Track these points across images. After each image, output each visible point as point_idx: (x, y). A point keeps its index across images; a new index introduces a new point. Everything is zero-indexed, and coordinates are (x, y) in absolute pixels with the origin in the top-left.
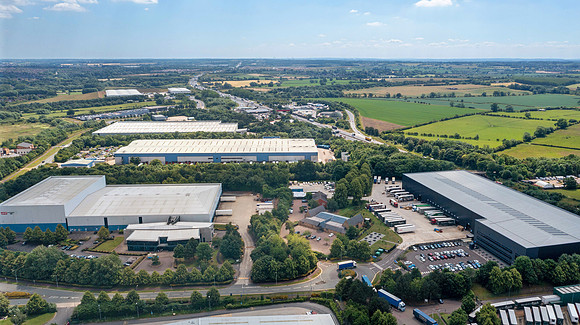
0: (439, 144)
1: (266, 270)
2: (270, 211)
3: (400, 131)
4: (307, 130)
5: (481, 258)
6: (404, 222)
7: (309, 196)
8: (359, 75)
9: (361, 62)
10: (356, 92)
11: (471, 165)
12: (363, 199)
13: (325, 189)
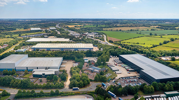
0: (132, 46)
1: (74, 84)
2: (77, 66)
3: (120, 41)
4: (91, 41)
5: (142, 82)
6: (118, 70)
7: (89, 61)
8: (109, 24)
9: (110, 19)
10: (107, 29)
11: (141, 52)
12: (106, 63)
13: (95, 60)
